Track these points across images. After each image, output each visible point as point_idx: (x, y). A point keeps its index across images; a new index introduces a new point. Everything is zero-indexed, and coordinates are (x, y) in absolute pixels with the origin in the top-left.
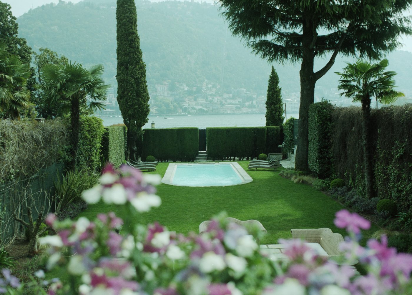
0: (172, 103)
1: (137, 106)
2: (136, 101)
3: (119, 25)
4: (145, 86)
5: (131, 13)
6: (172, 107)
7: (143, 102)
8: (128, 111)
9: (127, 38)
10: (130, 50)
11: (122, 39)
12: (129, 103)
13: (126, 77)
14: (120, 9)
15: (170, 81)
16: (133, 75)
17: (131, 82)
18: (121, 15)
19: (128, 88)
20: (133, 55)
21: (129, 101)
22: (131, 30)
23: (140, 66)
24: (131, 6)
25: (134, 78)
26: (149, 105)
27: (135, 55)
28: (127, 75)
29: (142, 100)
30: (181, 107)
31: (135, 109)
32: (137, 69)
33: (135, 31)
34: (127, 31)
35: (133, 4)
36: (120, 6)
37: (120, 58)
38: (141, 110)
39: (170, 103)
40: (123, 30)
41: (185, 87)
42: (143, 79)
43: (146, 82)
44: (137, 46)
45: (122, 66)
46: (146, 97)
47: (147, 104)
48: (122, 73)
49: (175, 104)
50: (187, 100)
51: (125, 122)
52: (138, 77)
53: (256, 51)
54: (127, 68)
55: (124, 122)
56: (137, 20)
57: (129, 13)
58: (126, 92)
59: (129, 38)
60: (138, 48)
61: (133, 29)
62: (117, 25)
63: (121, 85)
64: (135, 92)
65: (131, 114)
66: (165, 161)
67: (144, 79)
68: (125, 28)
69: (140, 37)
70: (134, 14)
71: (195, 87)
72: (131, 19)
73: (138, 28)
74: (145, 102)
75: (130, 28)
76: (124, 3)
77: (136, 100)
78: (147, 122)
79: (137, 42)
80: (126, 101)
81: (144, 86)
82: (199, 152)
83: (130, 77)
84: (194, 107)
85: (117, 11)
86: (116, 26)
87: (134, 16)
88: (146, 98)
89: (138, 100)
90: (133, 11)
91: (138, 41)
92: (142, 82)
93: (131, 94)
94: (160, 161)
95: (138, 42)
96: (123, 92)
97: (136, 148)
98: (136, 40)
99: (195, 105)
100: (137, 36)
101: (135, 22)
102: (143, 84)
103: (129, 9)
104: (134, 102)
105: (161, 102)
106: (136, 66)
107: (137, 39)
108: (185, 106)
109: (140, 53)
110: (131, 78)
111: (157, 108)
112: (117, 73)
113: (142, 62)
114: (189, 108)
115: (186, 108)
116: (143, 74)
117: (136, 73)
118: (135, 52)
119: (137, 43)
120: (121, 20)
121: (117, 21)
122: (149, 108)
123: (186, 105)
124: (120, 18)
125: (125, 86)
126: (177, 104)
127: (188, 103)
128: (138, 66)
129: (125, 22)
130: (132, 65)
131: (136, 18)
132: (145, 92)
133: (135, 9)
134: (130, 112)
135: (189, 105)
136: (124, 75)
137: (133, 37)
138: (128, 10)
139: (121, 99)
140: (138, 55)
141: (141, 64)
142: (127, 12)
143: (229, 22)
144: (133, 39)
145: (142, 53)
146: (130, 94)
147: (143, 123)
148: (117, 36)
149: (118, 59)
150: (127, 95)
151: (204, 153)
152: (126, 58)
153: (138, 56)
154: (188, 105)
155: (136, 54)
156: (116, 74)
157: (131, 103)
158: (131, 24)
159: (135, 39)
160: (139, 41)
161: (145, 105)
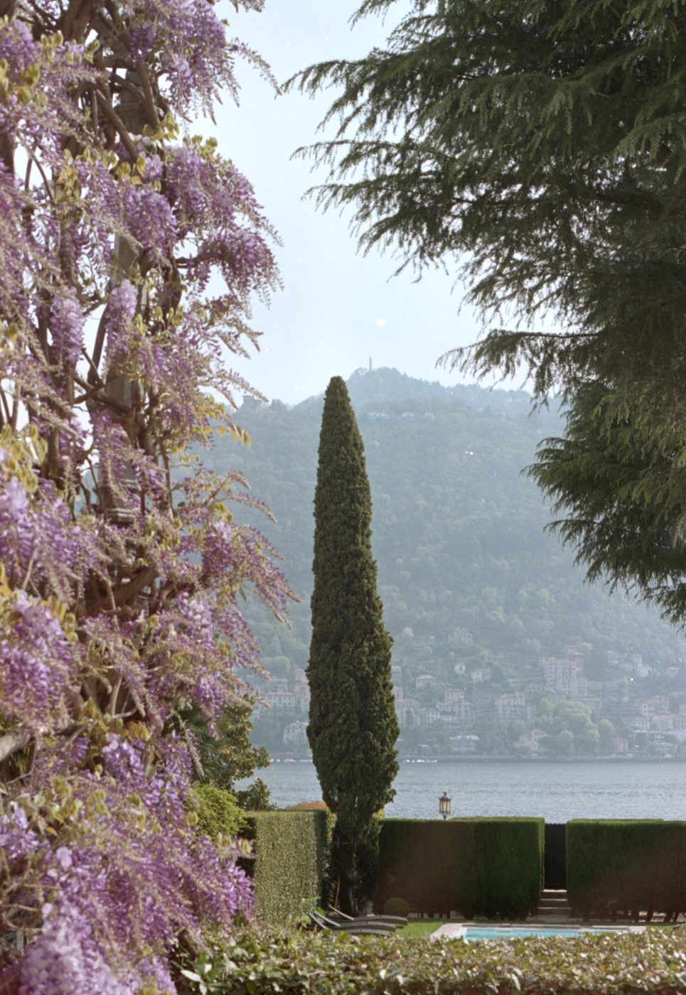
0: (593, 719)
1: (361, 756)
2: (359, 741)
3: (321, 533)
4: (385, 699)
5: (352, 501)
6: (596, 733)
7: (378, 744)
8: (336, 767)
9: (341, 568)
10: (348, 600)
11: (326, 570)
12: (338, 747)
13: (332, 675)
14: (323, 492)
15: (589, 646)
16: (352, 668)
17: (347, 688)
18: (326, 508)
19: (335, 704)
20: (356, 614)
21: (338, 739)
22: (352, 548)
23: (375, 643)
24: (355, 482)
25: (355, 677)
26: (397, 752)
27: (359, 613)
28: (336, 667)
29: (375, 736)
30: (624, 734)
31: (354, 763)
32: (363, 652)
33: (363, 549)
34: (342, 549)
35: (359, 477)
36: (324, 484)
37: (320, 619)
38: (372, 765)
39: (589, 719)
40: (330, 545)
41: (640, 665)
42: (380, 680)
43: (391, 688)
44: (366, 589)
45: (325, 642)
46: (389, 730)
47: (391, 749)
48: (323, 661)
49: (606, 722)
50: (645, 709)
51: (326, 797)
52: (368, 674)
53: (674, 612)
54: (337, 649)
55: (324, 799)
56: (369, 519)
57: (349, 500)
58: (331, 716)
59: (346, 568)
60: (369, 594)
61: (356, 544)
62: (316, 533)
63: (318, 696)
64: (356, 715)
65: (344, 776)
66: (441, 916)
67: (385, 679)
68: (335, 542)
69: (377, 564)
70: (361, 503)
71: (673, 665)
72: (352, 518)
73: (373, 540)
74: (383, 743)
75: (350, 540)
76: (337, 474)
77: (359, 738)
78: (392, 800)
79: (368, 578)
80: (331, 739)
81: (382, 699)
82: (546, 891)
83: (344, 674)
84: (670, 733)
85: (317, 494)
86: (313, 534)
87: (361, 509)
88: (389, 733)
89: (365, 738)
90: (359, 494)
91: (371, 575)
92: (378, 687)
93: (345, 722)
94: (426, 916)
95: (371, 579)
96: (323, 716)
97: (355, 873)
98: (364, 573)
99: (675, 727)
100: (367, 562)
101: (365, 525)
102: (381, 693)
103: (348, 491)
104: (352, 744)
105: (556, 713)
106: (361, 645)
107: (368, 570)
108: (639, 728)
109: (375, 609)
110: (347, 677)
111: (545, 735)
112: (310, 662)
113: (381, 631)
114: (652, 735)
115: (641, 736)
116: (382, 666)
117: (360, 662)
118: (361, 604)
119: (366, 581)
120: (327, 519)
121: (317, 522)
122: (396, 759)
123: (642, 727)
124: (323, 515)
125: (330, 697)
126: (610, 724)
127: (651, 720)
128: (366, 644)
129: (335, 524)
130: (351, 640)
131: (366, 514)
132: (386, 716)
133: (366, 489)
134: (339, 771)
135: (653, 727)
136: (329, 667)
137: (356, 565)
138: (345, 494)
139: (317, 733)
140: (369, 613)
141: (377, 637)
142: (344, 500)
143: (573, 545)
144: (357, 571)
145: (381, 607)
146: (340, 721)
147: (377, 802)
148: (315, 562)
149: (313, 622)
150: (334, 722)
151: (560, 895)
152: (334, 621)
153: (369, 616)
154: (648, 725)
155: (363, 611)
156: (308, 664)
157: (344, 747)
158: (352, 531)
159: (362, 569)
160: (375, 575)
161: (383, 751)
